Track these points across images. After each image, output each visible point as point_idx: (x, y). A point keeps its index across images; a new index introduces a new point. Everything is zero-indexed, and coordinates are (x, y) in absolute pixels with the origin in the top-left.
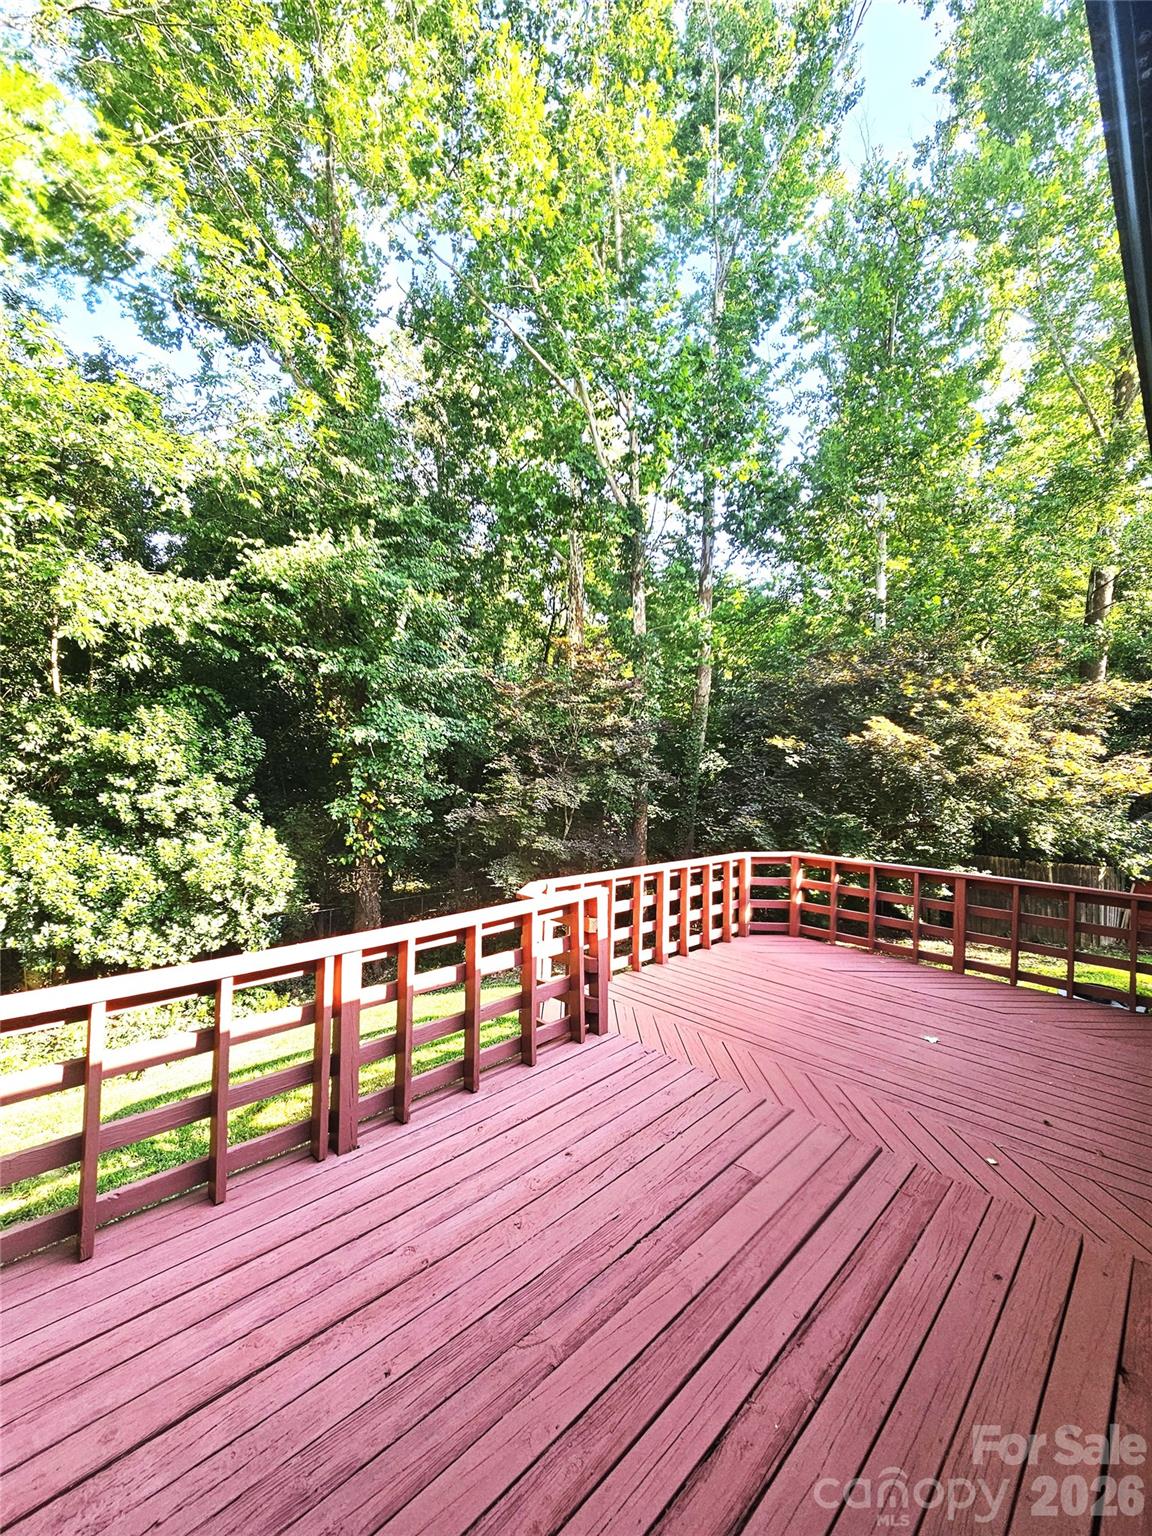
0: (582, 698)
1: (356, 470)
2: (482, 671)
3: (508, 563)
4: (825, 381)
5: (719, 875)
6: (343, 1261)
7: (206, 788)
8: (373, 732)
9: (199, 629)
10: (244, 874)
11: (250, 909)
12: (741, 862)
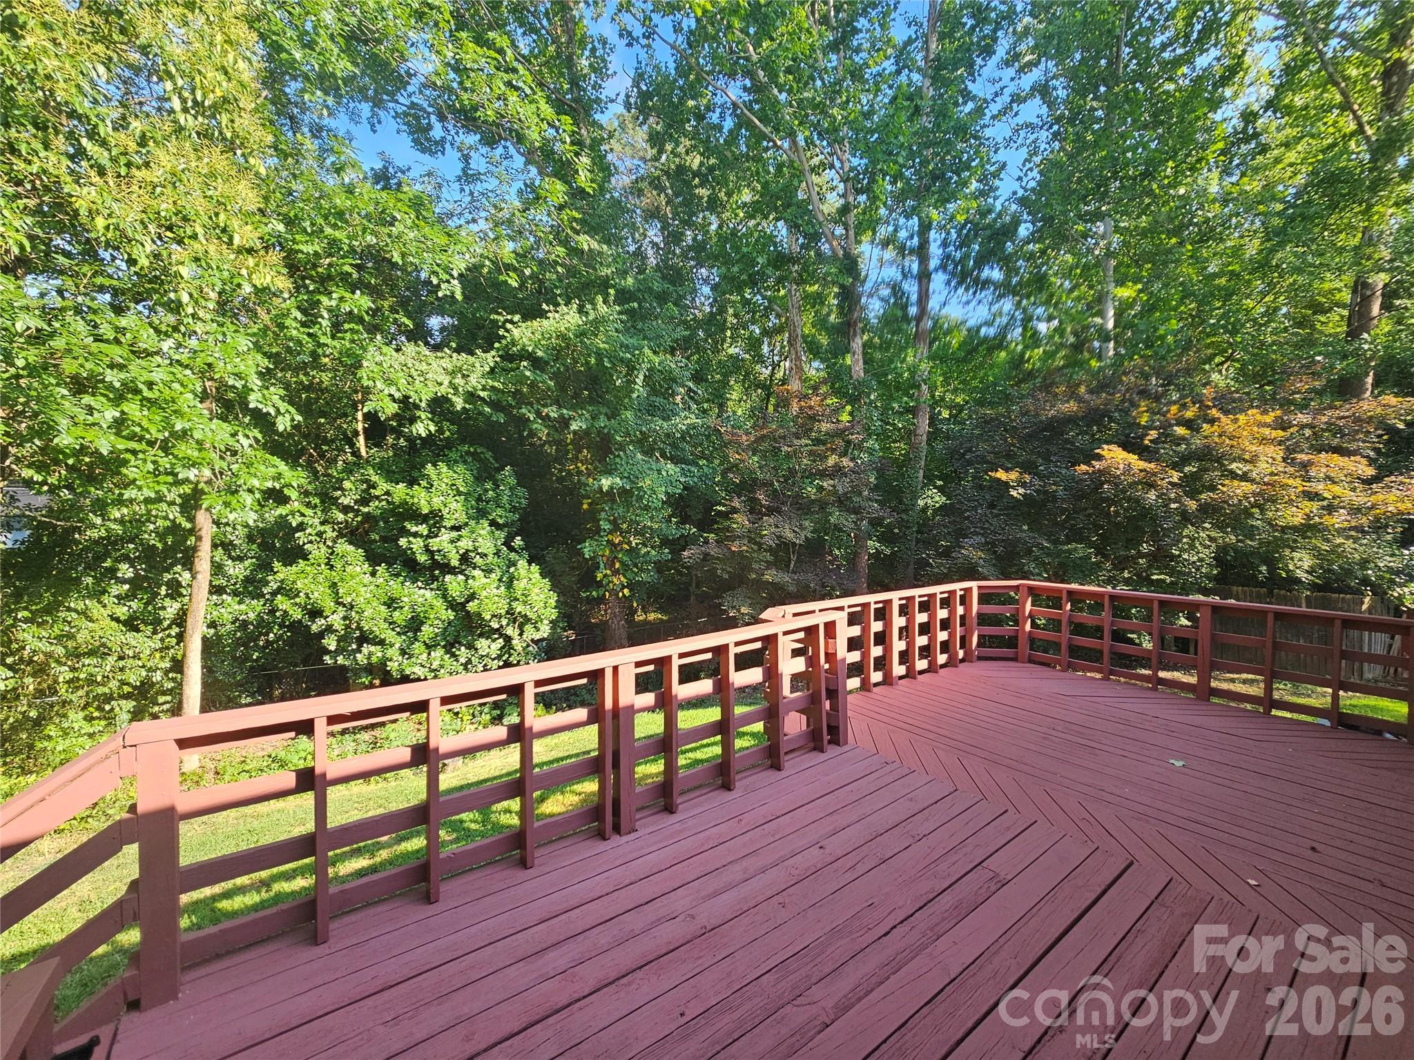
0: (804, 441)
1: (595, 245)
2: (712, 421)
3: (731, 320)
4: (1044, 110)
5: (946, 603)
6: (635, 921)
7: (482, 532)
8: (618, 480)
9: (471, 396)
10: (514, 604)
11: (521, 634)
12: (968, 591)
